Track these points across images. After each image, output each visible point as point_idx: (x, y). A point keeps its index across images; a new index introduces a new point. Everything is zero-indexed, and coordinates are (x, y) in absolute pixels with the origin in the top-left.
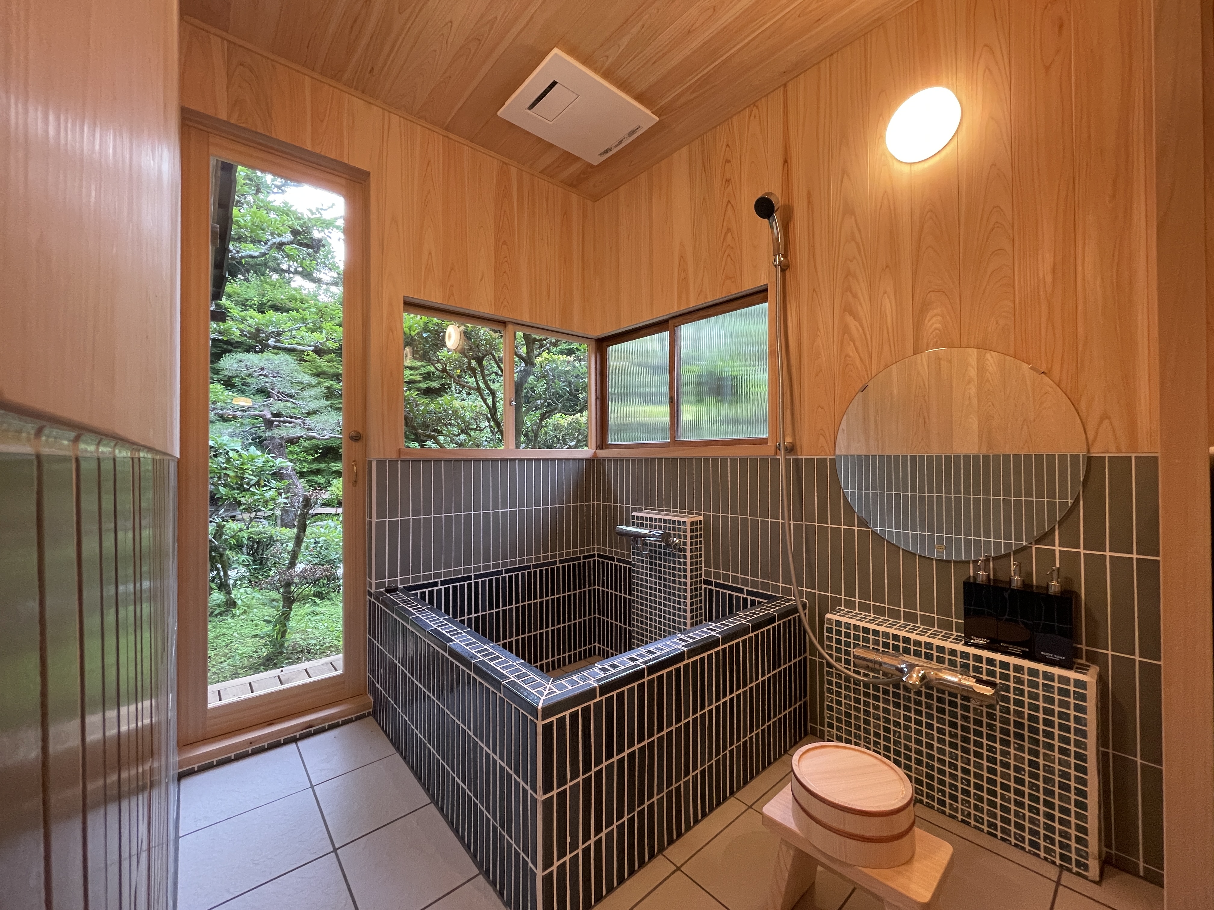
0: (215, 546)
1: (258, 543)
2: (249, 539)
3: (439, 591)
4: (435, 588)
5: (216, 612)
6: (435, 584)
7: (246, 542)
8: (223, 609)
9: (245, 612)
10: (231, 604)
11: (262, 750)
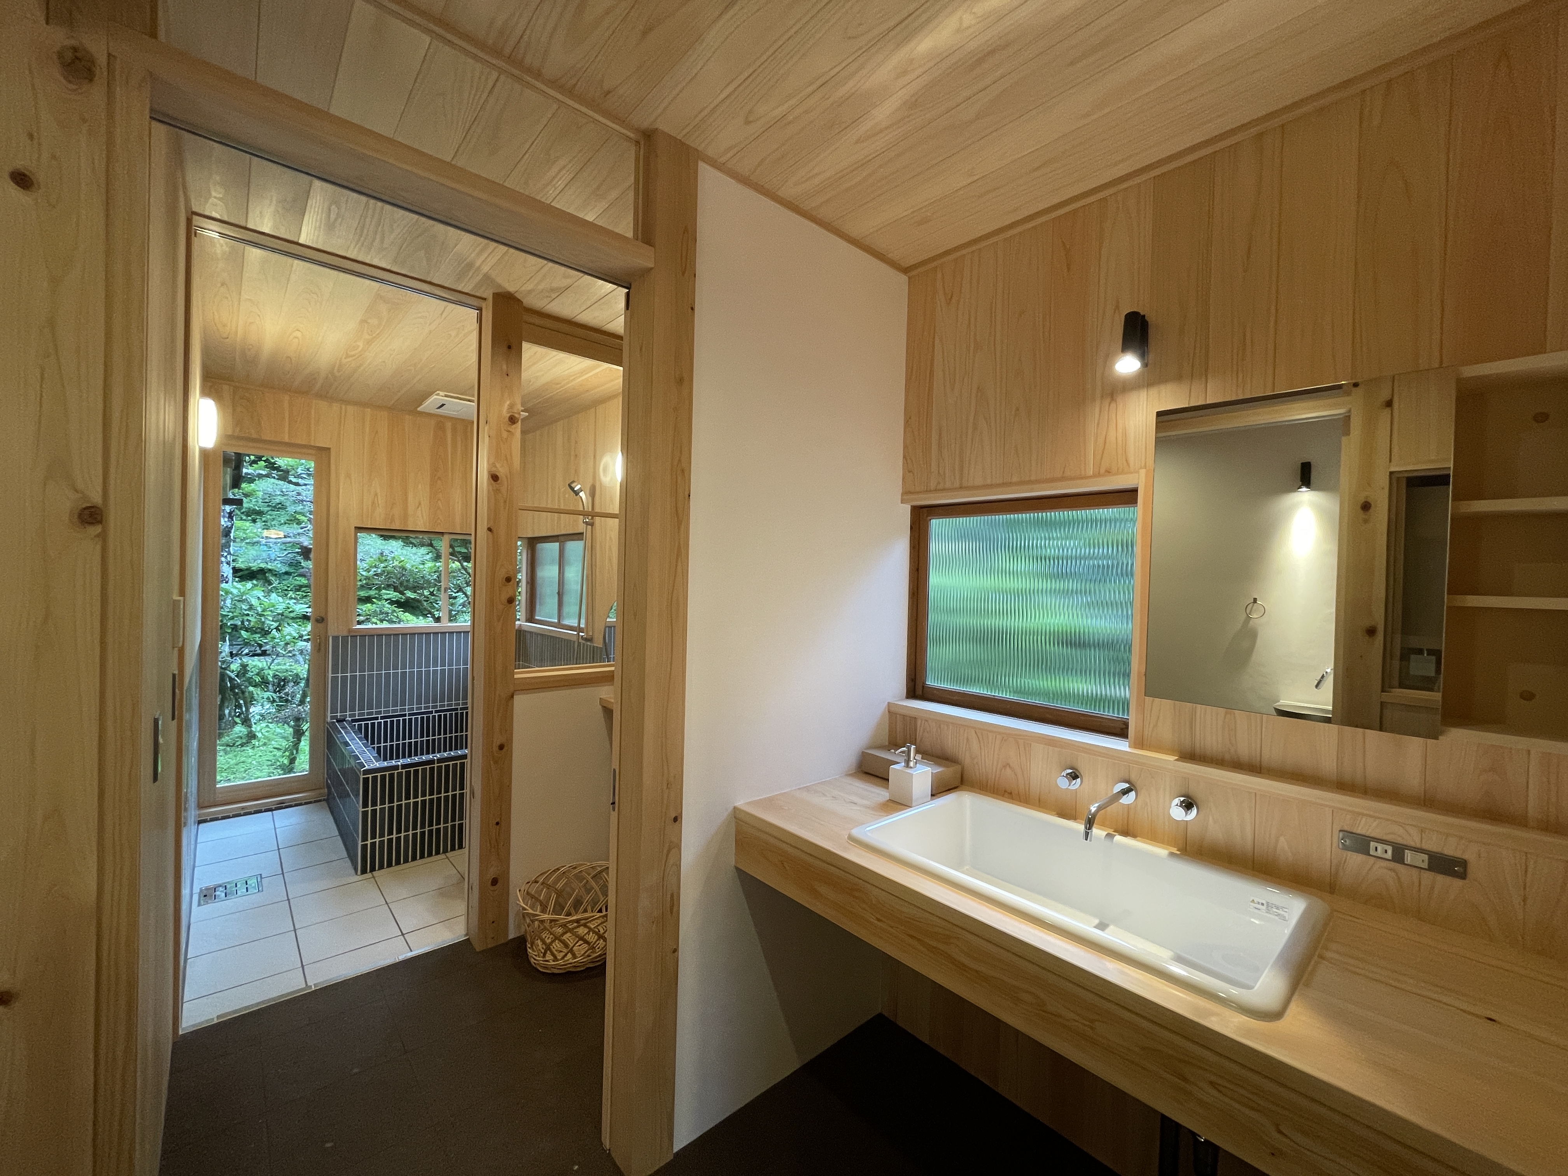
0: (238, 683)
1: (284, 680)
2: (275, 676)
3: (380, 723)
4: (376, 721)
5: (238, 743)
6: (377, 718)
7: (271, 680)
8: (244, 741)
9: (265, 744)
10: (252, 736)
11: (250, 813)
